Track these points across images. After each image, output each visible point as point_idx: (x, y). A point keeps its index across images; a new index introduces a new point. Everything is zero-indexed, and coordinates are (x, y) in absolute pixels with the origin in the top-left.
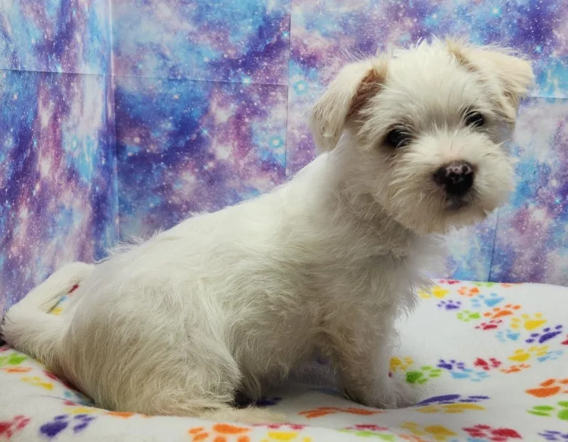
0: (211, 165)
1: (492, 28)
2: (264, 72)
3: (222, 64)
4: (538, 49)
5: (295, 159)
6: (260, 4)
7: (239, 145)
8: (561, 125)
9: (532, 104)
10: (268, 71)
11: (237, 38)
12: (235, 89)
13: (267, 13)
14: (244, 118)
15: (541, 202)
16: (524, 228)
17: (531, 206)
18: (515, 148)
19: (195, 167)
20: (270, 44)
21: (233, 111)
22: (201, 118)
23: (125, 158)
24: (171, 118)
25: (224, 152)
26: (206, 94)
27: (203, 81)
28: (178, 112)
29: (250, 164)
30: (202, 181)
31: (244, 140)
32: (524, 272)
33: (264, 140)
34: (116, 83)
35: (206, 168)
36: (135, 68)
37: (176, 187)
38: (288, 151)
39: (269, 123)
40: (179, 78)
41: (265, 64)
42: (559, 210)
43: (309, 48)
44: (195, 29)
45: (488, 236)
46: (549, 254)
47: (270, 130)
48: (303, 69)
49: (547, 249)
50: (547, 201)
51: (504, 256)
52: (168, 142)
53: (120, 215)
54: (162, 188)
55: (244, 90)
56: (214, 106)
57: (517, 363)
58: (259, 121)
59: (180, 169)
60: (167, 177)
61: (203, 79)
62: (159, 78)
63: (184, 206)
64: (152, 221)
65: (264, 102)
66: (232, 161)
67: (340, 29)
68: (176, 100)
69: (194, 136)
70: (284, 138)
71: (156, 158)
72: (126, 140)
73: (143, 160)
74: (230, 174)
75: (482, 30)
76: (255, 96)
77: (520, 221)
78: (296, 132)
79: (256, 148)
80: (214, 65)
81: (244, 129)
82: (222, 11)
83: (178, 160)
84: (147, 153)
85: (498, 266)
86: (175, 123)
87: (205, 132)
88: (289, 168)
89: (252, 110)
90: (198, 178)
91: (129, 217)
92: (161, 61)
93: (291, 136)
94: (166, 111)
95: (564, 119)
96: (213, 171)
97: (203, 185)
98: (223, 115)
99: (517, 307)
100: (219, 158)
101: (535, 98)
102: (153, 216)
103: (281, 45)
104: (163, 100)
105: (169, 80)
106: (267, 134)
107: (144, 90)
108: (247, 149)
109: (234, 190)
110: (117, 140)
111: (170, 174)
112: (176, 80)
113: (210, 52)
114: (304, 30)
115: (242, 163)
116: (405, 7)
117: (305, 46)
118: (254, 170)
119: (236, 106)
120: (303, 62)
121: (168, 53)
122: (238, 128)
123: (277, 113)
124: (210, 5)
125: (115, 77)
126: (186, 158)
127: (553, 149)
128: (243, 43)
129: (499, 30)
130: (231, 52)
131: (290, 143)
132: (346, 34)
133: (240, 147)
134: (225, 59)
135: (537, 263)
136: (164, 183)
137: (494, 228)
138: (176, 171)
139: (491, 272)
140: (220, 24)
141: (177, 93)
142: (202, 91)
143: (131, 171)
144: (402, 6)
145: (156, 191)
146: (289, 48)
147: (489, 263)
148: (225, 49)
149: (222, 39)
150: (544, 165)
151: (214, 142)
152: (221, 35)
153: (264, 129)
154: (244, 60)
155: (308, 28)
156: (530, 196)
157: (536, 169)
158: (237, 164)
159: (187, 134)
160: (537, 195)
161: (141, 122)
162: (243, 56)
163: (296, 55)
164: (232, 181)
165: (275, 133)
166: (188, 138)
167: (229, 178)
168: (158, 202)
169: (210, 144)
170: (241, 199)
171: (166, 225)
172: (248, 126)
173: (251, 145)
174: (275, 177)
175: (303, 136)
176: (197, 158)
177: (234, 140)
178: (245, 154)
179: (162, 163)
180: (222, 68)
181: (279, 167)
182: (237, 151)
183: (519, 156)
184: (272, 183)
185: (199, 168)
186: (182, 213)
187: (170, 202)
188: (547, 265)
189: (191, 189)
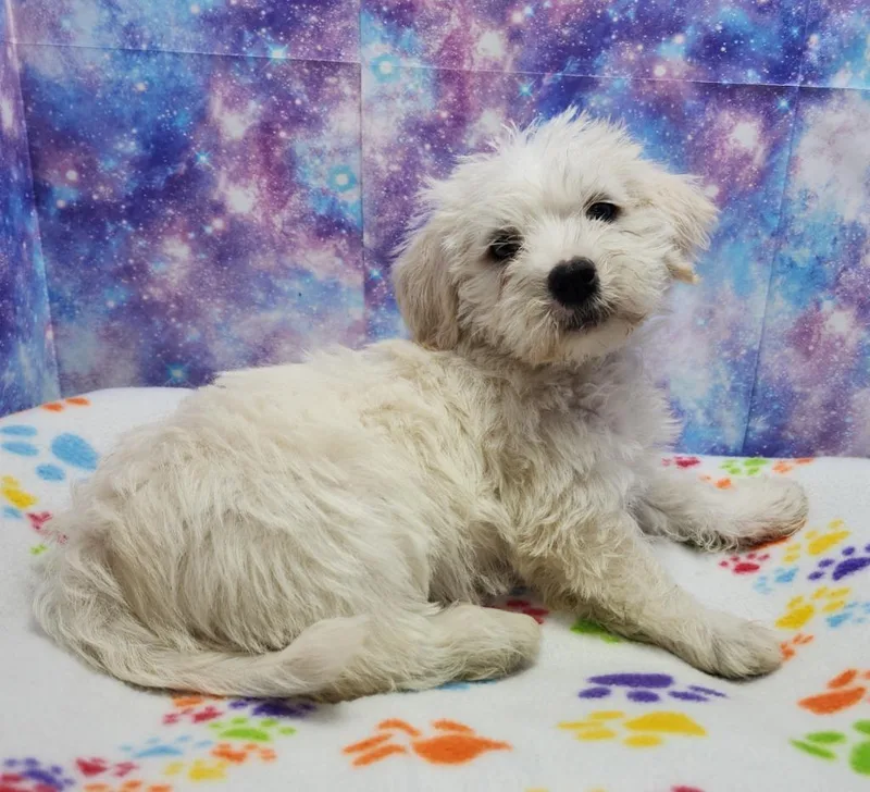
0: (218, 224)
2: (313, 36)
3: (228, 19)
5: (380, 212)
7: (270, 185)
9: (834, 103)
12: (256, 71)
14: (277, 130)
15: (844, 297)
16: (811, 348)
17: (827, 306)
18: (800, 192)
19: (188, 229)
21: (254, 116)
23: (53, 211)
24: (134, 131)
25: (242, 199)
26: (200, 81)
27: (192, 55)
28: (147, 119)
29: (293, 223)
30: (203, 256)
31: (281, 175)
32: (810, 428)
33: (319, 175)
34: (22, 58)
35: (209, 230)
36: (54, 27)
37: (155, 268)
38: (366, 196)
39: (326, 141)
40: (144, 47)
41: (313, 18)
45: (744, 361)
46: (856, 396)
47: (329, 154)
48: (389, 29)
50: (856, 296)
51: (773, 400)
52: (132, 180)
53: (54, 323)
54: (128, 271)
55: (274, 74)
56: (216, 107)
58: (307, 137)
59: (159, 234)
60: (135, 249)
61: (192, 51)
62: (105, 49)
63: (173, 306)
64: (115, 335)
65: (315, 96)
66: (259, 218)
68: (142, 94)
69: (183, 167)
70: (356, 171)
71: (112, 212)
72: (51, 176)
73: (86, 217)
74: (255, 242)
76: (297, 87)
77: (804, 335)
78: (379, 158)
79: (303, 191)
80: (212, 21)
81: (277, 152)
83: (154, 215)
84: (94, 202)
85: (762, 418)
86: (144, 142)
87: (203, 159)
88: (370, 232)
89: (292, 114)
90: (194, 251)
91: (73, 327)
92: (106, 13)
93: (372, 169)
94: (122, 116)
96: (224, 238)
97: (206, 265)
98: (235, 125)
100: (232, 212)
101: (841, 91)
102: (115, 324)
104: (116, 93)
105: (125, 52)
106: (323, 162)
107: (77, 72)
108: (286, 192)
109: (266, 275)
110: (35, 177)
111: (140, 243)
112: (138, 52)
115: (277, 220)
118: (301, 235)
119: (261, 107)
120: (388, 16)
122: (267, 150)
123: (342, 121)
125: (18, 46)
126: (170, 212)
131: (367, 181)
133: (272, 188)
134: (233, 8)
135: (833, 413)
136: (131, 261)
137: (756, 347)
138: (154, 238)
139: (748, 430)
141: (142, 79)
142: (190, 75)
143: (66, 237)
145: (116, 276)
147: (745, 414)
150: (854, 226)
151: (222, 179)
153: (318, 153)
154: (271, 10)
156: (824, 286)
157: (838, 234)
158: (269, 224)
159: (169, 164)
160: (838, 284)
161: (75, 136)
162: (269, 2)
164: (260, 257)
165: (339, 160)
166: (171, 172)
167: (254, 250)
168: (123, 297)
169: (213, 183)
170: (279, 292)
171: (142, 341)
172: (286, 148)
173: (293, 185)
174: (342, 249)
175: (395, 168)
176: (190, 211)
177: (261, 175)
178: (283, 203)
179: (124, 222)
180: (228, 28)
181: (350, 229)
182: (267, 196)
183: (805, 208)
184: (339, 262)
185: (195, 231)
186: (169, 319)
187: (145, 297)
188: (851, 415)
189: (184, 272)
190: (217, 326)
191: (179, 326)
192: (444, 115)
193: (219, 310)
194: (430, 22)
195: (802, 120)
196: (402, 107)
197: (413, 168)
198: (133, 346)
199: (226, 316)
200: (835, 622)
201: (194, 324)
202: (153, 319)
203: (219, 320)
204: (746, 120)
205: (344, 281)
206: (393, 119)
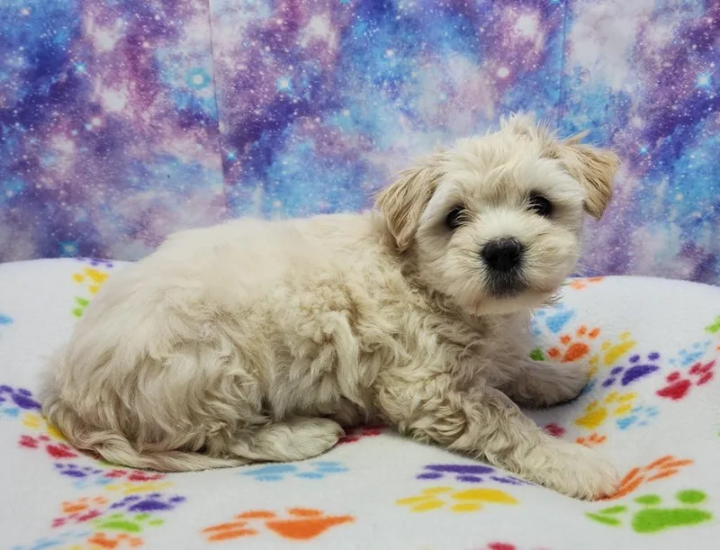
0: (97, 122)
5: (232, 105)
7: (138, 87)
8: (643, 28)
14: (142, 42)
15: (619, 153)
18: (575, 69)
19: (73, 126)
21: (121, 31)
22: (69, 45)
24: (21, 48)
25: (115, 100)
26: (74, 4)
28: (32, 38)
29: (159, 117)
30: (85, 149)
31: (146, 78)
32: (599, 262)
33: (178, 77)
35: (89, 127)
37: (46, 162)
38: (218, 92)
39: (183, 49)
42: (646, 164)
46: (635, 233)
47: (186, 58)
49: (632, 225)
50: (628, 152)
52: (22, 89)
54: (23, 165)
56: (89, 26)
58: (167, 46)
59: (47, 133)
60: (27, 146)
63: (62, 192)
64: (15, 219)
65: (171, 12)
66: (130, 114)
68: (26, 18)
69: (64, 76)
70: (210, 71)
71: (6, 116)
74: (127, 134)
76: (156, 5)
78: (228, 60)
79: (166, 91)
81: (143, 60)
83: (42, 117)
86: (27, 53)
87: (81, 69)
88: (225, 122)
89: (153, 27)
90: (78, 145)
93: (221, 68)
94: (11, 37)
95: (646, 19)
96: (102, 133)
97: (89, 157)
98: (106, 39)
100: (108, 111)
102: (13, 210)
104: (4, 18)
106: (181, 66)
108: (152, 92)
109: (140, 162)
111: (32, 141)
115: (146, 116)
118: (166, 127)
119: (126, 23)
122: (133, 58)
123: (195, 32)
126: (56, 113)
127: (633, 68)
131: (220, 80)
133: (140, 89)
135: (617, 248)
136: (25, 157)
138: (42, 135)
141: (26, 5)
145: (13, 169)
150: (621, 94)
151: (98, 84)
153: (177, 58)
156: (601, 144)
157: (608, 102)
158: (139, 119)
159: (52, 74)
160: (612, 142)
164: (133, 147)
165: (194, 63)
166: (54, 81)
167: (127, 142)
168: (19, 187)
169: (89, 88)
170: (151, 175)
171: (38, 223)
172: (150, 55)
173: (157, 85)
174: (202, 137)
175: (241, 67)
176: (72, 113)
177: (130, 79)
178: (149, 102)
179: (17, 124)
181: (208, 119)
182: (136, 97)
183: (580, 82)
184: (200, 147)
185: (78, 128)
186: (60, 203)
187: (39, 186)
188: (632, 250)
189: (69, 163)
190: (101, 208)
191: (69, 208)
192: (280, 22)
193: (101, 193)
195: (571, 11)
196: (244, 17)
197: (256, 66)
198: (31, 228)
199: (108, 198)
200: (624, 424)
201: (81, 206)
202: (46, 204)
203: (102, 202)
204: (527, 13)
205: (205, 163)
206: (237, 28)
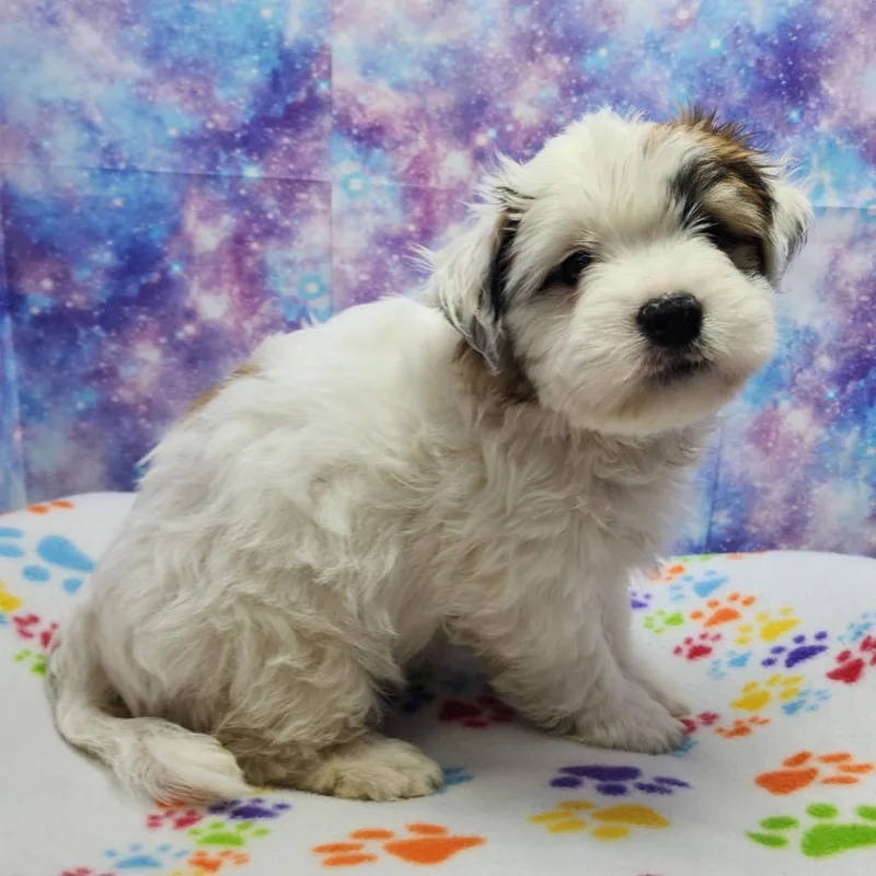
0: (189, 330)
1: (710, 76)
2: (285, 156)
3: (204, 141)
4: (794, 115)
6: (271, 27)
7: (242, 293)
8: (837, 256)
10: (291, 155)
11: (232, 91)
12: (231, 188)
13: (286, 43)
14: (249, 242)
15: (800, 397)
16: (770, 445)
17: (784, 404)
19: (162, 332)
20: (294, 103)
21: (227, 229)
22: (166, 242)
23: (27, 318)
24: (110, 243)
25: (214, 306)
26: (175, 197)
27: (168, 174)
28: (122, 233)
30: (174, 360)
31: (252, 284)
32: (772, 522)
33: (288, 283)
35: (180, 335)
36: (35, 148)
37: (126, 371)
38: (336, 303)
39: (297, 252)
40: (122, 166)
41: (286, 140)
42: (833, 409)
43: (368, 111)
44: (147, 73)
45: (706, 459)
46: (816, 491)
47: (301, 264)
48: (359, 151)
49: (814, 481)
50: (812, 396)
51: (737, 495)
52: (106, 288)
53: (23, 424)
54: (98, 374)
55: (247, 190)
56: (191, 221)
57: (744, 715)
58: (279, 248)
59: (132, 339)
60: (106, 353)
61: (169, 170)
62: (83, 168)
63: (142, 407)
64: (83, 436)
65: (286, 211)
66: (230, 323)
67: (425, 76)
68: (118, 210)
69: (156, 277)
70: (326, 280)
71: (84, 318)
72: (26, 284)
73: (61, 323)
74: (226, 346)
75: (691, 78)
76: (270, 202)
77: (763, 433)
78: (349, 268)
79: (275, 298)
80: (189, 143)
81: (249, 262)
82: (199, 40)
83: (126, 320)
84: (66, 308)
85: (725, 512)
86: (116, 249)
87: (176, 269)
89: (264, 226)
90: (166, 355)
91: (40, 428)
92: (86, 135)
93: (340, 276)
94: (99, 229)
95: (841, 246)
96: (195, 342)
97: (177, 369)
98: (208, 237)
99: (748, 602)
100: (204, 317)
102: (83, 425)
103: (315, 105)
104: (93, 208)
105: (103, 171)
106: (294, 272)
107: (57, 189)
108: (257, 300)
110: (10, 285)
111: (112, 348)
112: (115, 171)
113: (179, 118)
114: (357, 78)
115: (248, 326)
116: (545, 34)
117: (361, 108)
119: (234, 221)
120: (358, 138)
121: (98, 119)
122: (238, 261)
123: (313, 234)
124: (176, 27)
126: (142, 318)
127: (823, 300)
128: (241, 100)
129: (723, 80)
130: (221, 120)
131: (338, 289)
132: (437, 85)
133: (244, 296)
134: (209, 131)
135: (795, 507)
136: (102, 365)
137: (716, 445)
138: (125, 342)
139: (711, 524)
140: (197, 64)
141: (120, 195)
142: (166, 191)
143: (39, 342)
144: (541, 33)
145: (87, 379)
146: (330, 111)
147: (708, 508)
148: (209, 112)
149: (201, 93)
150: (808, 330)
151: (195, 287)
152: (200, 86)
153: (289, 263)
154: (245, 133)
155: (364, 73)
156: (780, 386)
157: (792, 338)
158: (240, 329)
159: (142, 273)
160: (794, 384)
161: (53, 249)
162: (244, 126)
163: (343, 124)
164: (231, 360)
165: (309, 270)
166: (144, 280)
167: (224, 354)
168: (93, 399)
169: (185, 291)
171: (110, 441)
172: (258, 258)
173: (263, 292)
175: (364, 277)
176: (161, 317)
177: (233, 283)
178: (253, 310)
179: (97, 328)
180: (204, 149)
182: (239, 303)
185: (167, 336)
186: (138, 420)
187: (115, 399)
188: (812, 509)
189: (154, 375)
191: (148, 426)
192: (412, 228)
194: (398, 143)
196: (371, 222)
197: (382, 277)
198: (101, 446)
200: (791, 709)
202: (122, 419)
206: (363, 232)
